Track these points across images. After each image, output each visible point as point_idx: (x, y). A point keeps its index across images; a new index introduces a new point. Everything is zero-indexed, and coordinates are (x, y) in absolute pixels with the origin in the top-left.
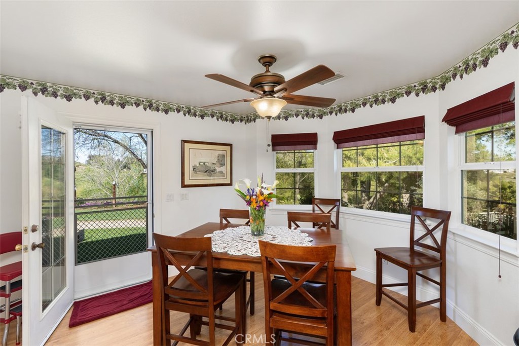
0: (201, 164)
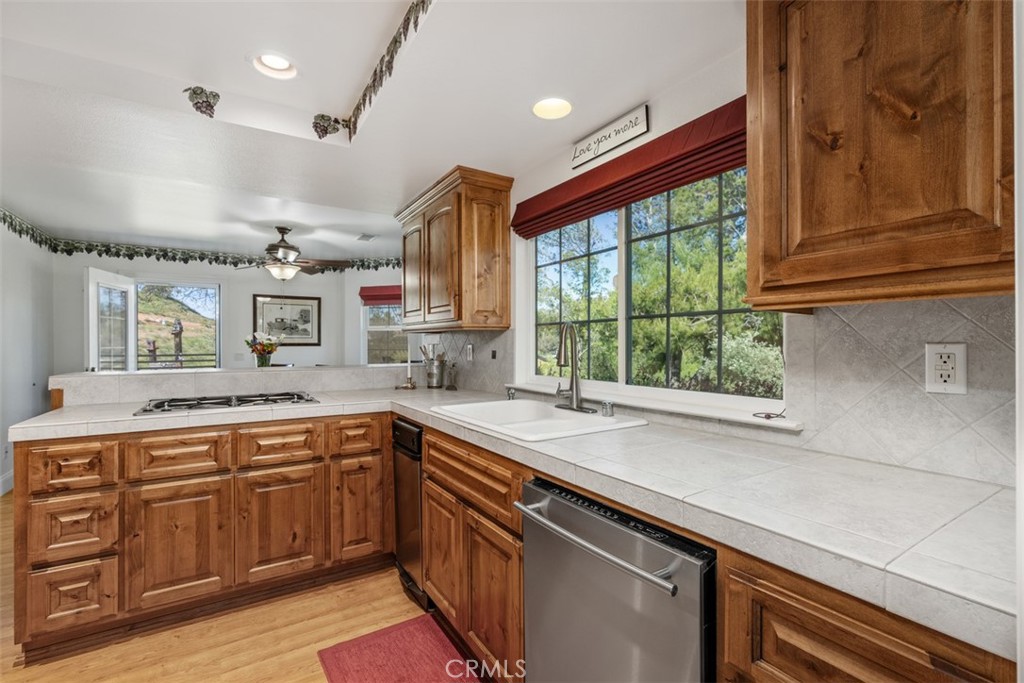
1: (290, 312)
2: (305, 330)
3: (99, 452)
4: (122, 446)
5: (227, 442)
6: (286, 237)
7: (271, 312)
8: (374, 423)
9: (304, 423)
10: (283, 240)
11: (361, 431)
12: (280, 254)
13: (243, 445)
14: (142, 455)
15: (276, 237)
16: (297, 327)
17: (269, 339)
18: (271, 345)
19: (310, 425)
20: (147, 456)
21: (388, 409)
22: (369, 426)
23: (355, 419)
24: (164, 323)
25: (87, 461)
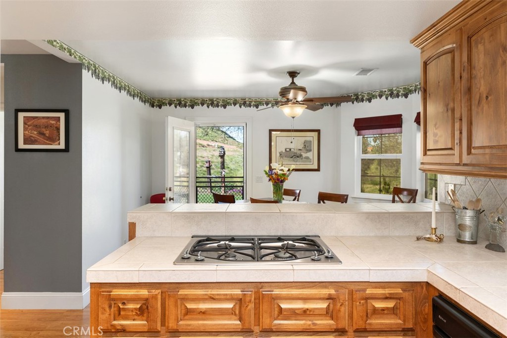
0: (287, 150)
1: (296, 143)
2: (307, 158)
3: (147, 300)
4: (164, 295)
5: (250, 301)
6: (296, 80)
7: (282, 143)
8: (406, 295)
9: (326, 287)
10: (293, 83)
11: (390, 304)
12: (291, 95)
13: (265, 307)
14: (179, 306)
15: (287, 81)
16: (301, 155)
17: (282, 170)
18: (284, 175)
19: (332, 292)
20: (183, 306)
21: (423, 278)
22: (400, 299)
23: (384, 288)
24: (216, 146)
25: (138, 306)
